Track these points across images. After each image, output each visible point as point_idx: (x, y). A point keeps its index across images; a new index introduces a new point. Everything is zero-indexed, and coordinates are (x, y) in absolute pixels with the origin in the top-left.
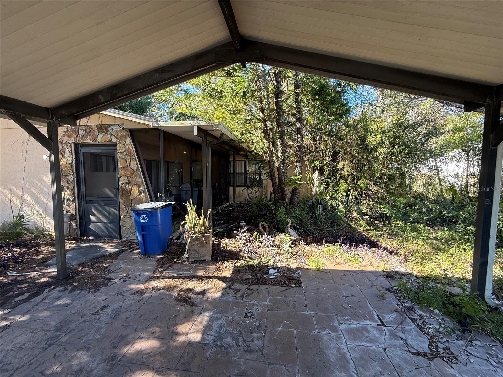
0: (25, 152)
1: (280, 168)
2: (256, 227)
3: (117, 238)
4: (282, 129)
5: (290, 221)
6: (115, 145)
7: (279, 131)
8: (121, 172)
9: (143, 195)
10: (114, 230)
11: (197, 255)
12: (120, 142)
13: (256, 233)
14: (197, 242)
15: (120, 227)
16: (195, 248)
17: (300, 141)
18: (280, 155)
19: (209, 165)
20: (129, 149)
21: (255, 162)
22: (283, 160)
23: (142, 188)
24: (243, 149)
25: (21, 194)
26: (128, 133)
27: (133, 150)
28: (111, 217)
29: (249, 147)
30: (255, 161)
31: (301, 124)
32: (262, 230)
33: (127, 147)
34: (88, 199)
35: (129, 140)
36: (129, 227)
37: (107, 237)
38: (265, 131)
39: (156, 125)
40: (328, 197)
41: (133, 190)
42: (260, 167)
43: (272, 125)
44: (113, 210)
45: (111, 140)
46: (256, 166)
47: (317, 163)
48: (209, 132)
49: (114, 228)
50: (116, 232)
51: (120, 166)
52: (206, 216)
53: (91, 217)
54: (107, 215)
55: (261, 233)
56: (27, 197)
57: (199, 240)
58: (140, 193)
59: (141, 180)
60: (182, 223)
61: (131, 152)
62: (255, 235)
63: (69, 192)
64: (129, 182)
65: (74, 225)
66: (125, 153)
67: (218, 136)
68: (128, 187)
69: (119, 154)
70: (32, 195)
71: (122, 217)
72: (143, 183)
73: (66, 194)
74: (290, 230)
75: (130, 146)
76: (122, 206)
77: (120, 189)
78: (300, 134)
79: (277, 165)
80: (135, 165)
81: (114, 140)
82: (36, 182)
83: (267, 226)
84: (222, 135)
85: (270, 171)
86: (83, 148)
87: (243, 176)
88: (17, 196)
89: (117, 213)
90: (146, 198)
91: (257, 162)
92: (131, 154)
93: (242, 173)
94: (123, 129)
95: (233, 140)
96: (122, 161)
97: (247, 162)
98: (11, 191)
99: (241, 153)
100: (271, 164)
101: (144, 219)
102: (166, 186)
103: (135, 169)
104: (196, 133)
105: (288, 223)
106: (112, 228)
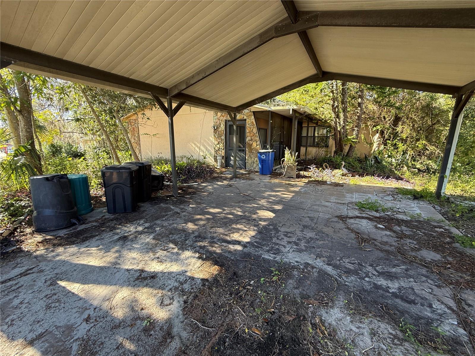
0: (202, 125)
1: (341, 131)
2: (322, 166)
3: (243, 169)
4: (345, 106)
5: (344, 163)
6: (245, 120)
7: (343, 107)
8: (248, 134)
9: (258, 146)
10: (242, 164)
11: (289, 175)
12: (248, 119)
13: (321, 169)
14: (290, 168)
15: (245, 163)
16: (289, 171)
17: (360, 112)
18: (342, 123)
19: (296, 130)
20: (252, 122)
21: (323, 128)
22: (344, 126)
23: (258, 143)
24: (316, 119)
25: (199, 145)
26: (253, 114)
27: (255, 123)
28: (241, 158)
29: (320, 117)
30: (324, 126)
31: (362, 100)
32: (325, 168)
33: (252, 121)
34: (230, 148)
35: (253, 117)
36: (250, 163)
37: (239, 168)
38: (333, 106)
39: (270, 109)
40: (386, 156)
41: (253, 144)
42: (327, 131)
43: (338, 104)
44: (242, 154)
45: (243, 118)
46: (324, 130)
47: (378, 127)
48: (298, 111)
49: (242, 163)
50: (243, 165)
51: (247, 131)
52: (295, 156)
53: (231, 157)
54: (239, 157)
55: (324, 169)
56: (202, 147)
57: (291, 167)
58: (257, 145)
59: (258, 139)
60: (282, 159)
61: (253, 124)
62: (320, 170)
63: (222, 145)
64: (252, 140)
65: (223, 161)
66: (250, 124)
67: (303, 113)
68: (251, 142)
69: (247, 125)
70: (204, 146)
71: (247, 158)
72: (258, 140)
73: (220, 146)
74: (343, 168)
75: (253, 121)
76: (247, 152)
77: (247, 143)
78: (360, 107)
79: (339, 129)
80: (255, 130)
81: (245, 118)
82: (206, 140)
83: (328, 166)
84: (305, 112)
85: (334, 133)
86: (229, 122)
87: (312, 139)
88: (197, 147)
89: (245, 156)
90: (260, 148)
91: (325, 127)
92: (253, 125)
93: (312, 136)
94: (250, 111)
95: (310, 114)
96: (249, 128)
97: (317, 128)
98: (195, 144)
99: (314, 121)
100: (335, 129)
101: (263, 157)
102: (271, 142)
103: (255, 133)
104: (291, 113)
105: (342, 164)
106: (241, 164)
